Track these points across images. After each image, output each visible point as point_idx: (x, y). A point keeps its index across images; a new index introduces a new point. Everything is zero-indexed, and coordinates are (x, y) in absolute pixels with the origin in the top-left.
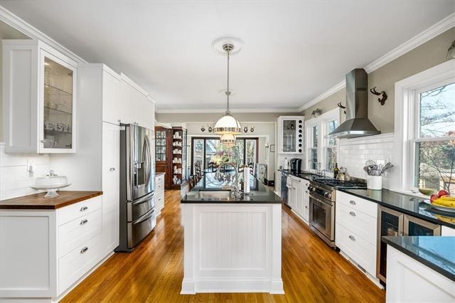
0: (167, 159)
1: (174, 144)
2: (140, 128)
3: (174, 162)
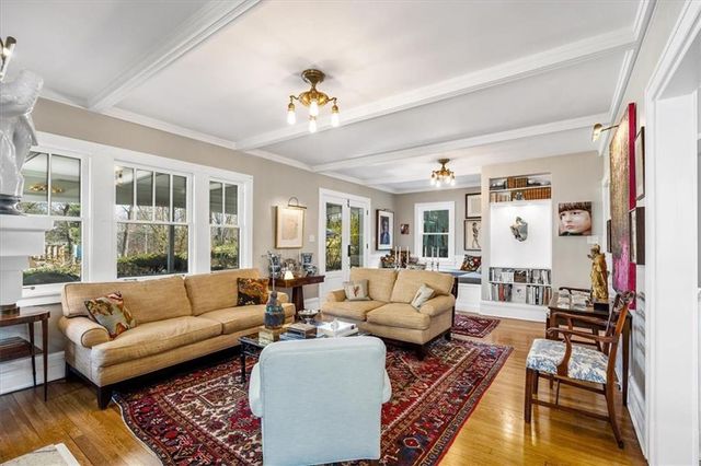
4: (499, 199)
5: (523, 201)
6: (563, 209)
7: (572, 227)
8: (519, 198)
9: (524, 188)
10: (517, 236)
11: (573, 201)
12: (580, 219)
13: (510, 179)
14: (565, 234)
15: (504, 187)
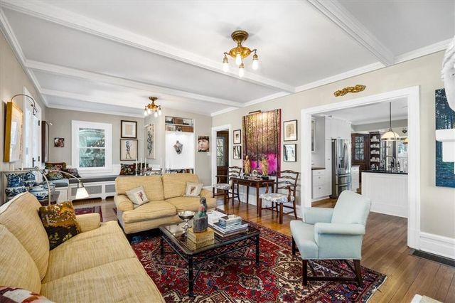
0: (365, 158)
1: (372, 146)
2: (341, 140)
3: (371, 160)
4: (170, 129)
5: (181, 132)
6: (200, 139)
7: (202, 148)
8: (179, 130)
9: (180, 125)
10: (177, 151)
11: (203, 135)
12: (205, 143)
13: (174, 118)
14: (200, 151)
15: (172, 122)
